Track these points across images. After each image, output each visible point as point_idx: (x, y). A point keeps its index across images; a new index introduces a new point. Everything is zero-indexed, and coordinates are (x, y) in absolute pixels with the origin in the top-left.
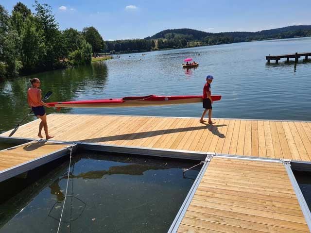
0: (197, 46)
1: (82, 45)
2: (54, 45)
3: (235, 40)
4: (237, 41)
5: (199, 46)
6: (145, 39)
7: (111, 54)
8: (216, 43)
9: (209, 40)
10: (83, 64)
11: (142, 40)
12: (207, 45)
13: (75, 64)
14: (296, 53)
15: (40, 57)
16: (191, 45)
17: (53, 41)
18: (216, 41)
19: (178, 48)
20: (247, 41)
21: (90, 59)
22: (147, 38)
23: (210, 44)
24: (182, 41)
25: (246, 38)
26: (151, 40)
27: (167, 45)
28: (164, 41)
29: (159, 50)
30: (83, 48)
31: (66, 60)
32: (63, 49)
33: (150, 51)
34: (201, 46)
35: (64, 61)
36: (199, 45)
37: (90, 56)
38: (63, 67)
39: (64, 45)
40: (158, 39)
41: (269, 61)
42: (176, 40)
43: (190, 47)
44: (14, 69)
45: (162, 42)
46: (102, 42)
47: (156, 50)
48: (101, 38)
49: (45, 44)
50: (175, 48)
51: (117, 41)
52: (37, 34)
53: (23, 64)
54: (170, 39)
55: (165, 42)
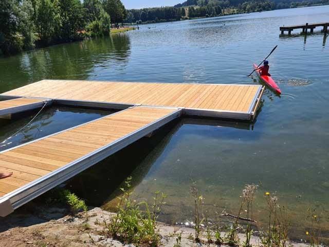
0: (232, 14)
1: (101, 16)
2: (71, 15)
3: (278, 6)
4: (280, 8)
5: (235, 14)
6: (175, 6)
7: (137, 23)
8: (256, 10)
9: (247, 7)
10: (101, 36)
11: (171, 7)
12: (245, 13)
13: (93, 36)
14: (307, 24)
15: (56, 28)
16: (225, 13)
17: (69, 11)
18: (255, 8)
19: (211, 17)
20: (292, 8)
21: (109, 30)
22: (178, 5)
23: (248, 12)
24: (216, 8)
25: (291, 3)
26: (181, 8)
27: (199, 14)
28: (195, 9)
29: (190, 19)
30: (101, 18)
31: (83, 32)
32: (80, 19)
33: (180, 20)
34: (238, 13)
35: (81, 33)
36: (236, 12)
37: (108, 27)
38: (80, 39)
39: (81, 16)
40: (188, 6)
41: (282, 32)
42: (209, 7)
43: (225, 15)
44: (30, 41)
45: (194, 10)
46: (125, 12)
47: (186, 19)
48: (123, 7)
49: (61, 16)
50: (207, 17)
51: (144, 10)
52: (52, 4)
53: (40, 36)
54: (202, 6)
55: (197, 9)
